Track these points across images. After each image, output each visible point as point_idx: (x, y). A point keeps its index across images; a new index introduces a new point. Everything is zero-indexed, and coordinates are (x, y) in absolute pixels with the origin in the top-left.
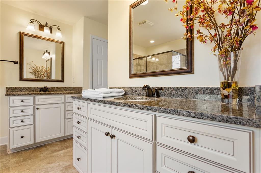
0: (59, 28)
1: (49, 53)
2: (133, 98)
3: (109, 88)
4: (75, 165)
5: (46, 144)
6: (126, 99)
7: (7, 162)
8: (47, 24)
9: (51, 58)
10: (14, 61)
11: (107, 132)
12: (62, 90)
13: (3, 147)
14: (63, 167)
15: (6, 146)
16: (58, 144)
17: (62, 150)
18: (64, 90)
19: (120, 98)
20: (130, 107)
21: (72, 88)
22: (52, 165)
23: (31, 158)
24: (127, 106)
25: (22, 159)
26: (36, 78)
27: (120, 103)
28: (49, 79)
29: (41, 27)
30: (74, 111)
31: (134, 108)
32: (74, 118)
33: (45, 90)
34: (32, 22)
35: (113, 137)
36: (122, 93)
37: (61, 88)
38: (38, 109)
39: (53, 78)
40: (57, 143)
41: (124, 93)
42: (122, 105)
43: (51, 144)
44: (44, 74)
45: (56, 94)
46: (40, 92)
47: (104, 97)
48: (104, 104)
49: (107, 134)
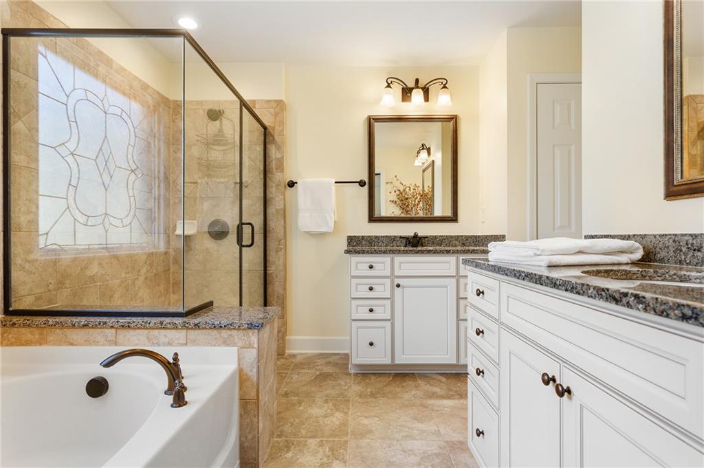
0: (444, 82)
1: (429, 150)
2: (675, 274)
3: (586, 237)
4: (471, 444)
5: (415, 372)
6: (639, 275)
7: (346, 387)
8: (417, 81)
9: (433, 162)
10: (359, 180)
11: (547, 374)
12: (454, 242)
13: (343, 357)
14: (447, 442)
15: (347, 357)
16: (440, 381)
17: (449, 397)
18: (457, 243)
19: (612, 270)
20: (617, 301)
21: (479, 237)
22: (422, 425)
23: (384, 395)
24: (607, 298)
25: (369, 390)
26: (403, 215)
27: (585, 287)
28: (429, 216)
29: (407, 92)
30: (469, 300)
31: (632, 308)
32: (469, 320)
33: (415, 243)
34: (389, 86)
35: (563, 392)
36: (631, 253)
37: (452, 237)
38: (398, 286)
39: (438, 212)
40: (440, 377)
41: (639, 255)
42: (592, 293)
43: (426, 377)
44: (419, 202)
45: (438, 253)
46: (406, 246)
47: (551, 266)
48: (539, 286)
49: (548, 380)
